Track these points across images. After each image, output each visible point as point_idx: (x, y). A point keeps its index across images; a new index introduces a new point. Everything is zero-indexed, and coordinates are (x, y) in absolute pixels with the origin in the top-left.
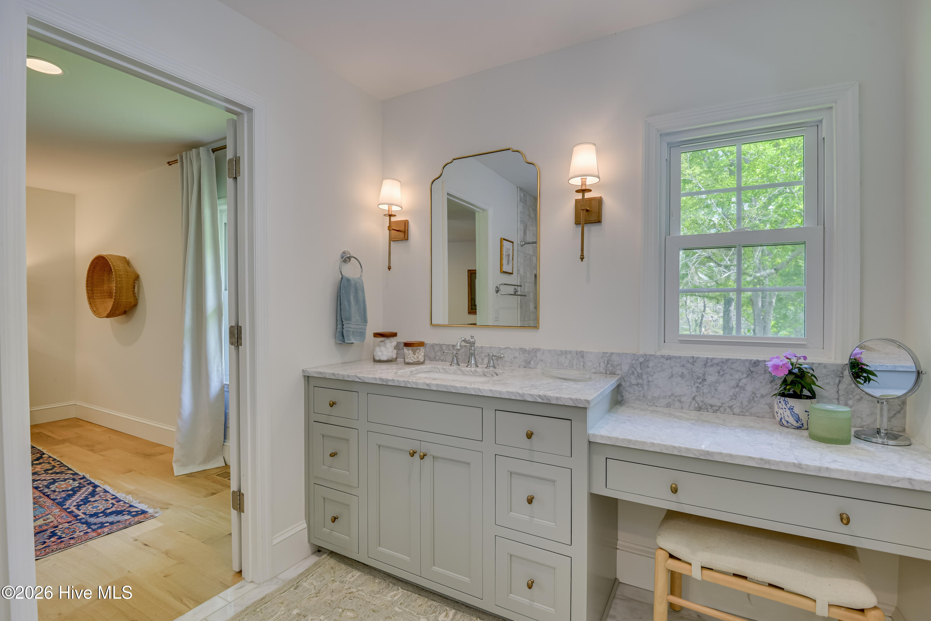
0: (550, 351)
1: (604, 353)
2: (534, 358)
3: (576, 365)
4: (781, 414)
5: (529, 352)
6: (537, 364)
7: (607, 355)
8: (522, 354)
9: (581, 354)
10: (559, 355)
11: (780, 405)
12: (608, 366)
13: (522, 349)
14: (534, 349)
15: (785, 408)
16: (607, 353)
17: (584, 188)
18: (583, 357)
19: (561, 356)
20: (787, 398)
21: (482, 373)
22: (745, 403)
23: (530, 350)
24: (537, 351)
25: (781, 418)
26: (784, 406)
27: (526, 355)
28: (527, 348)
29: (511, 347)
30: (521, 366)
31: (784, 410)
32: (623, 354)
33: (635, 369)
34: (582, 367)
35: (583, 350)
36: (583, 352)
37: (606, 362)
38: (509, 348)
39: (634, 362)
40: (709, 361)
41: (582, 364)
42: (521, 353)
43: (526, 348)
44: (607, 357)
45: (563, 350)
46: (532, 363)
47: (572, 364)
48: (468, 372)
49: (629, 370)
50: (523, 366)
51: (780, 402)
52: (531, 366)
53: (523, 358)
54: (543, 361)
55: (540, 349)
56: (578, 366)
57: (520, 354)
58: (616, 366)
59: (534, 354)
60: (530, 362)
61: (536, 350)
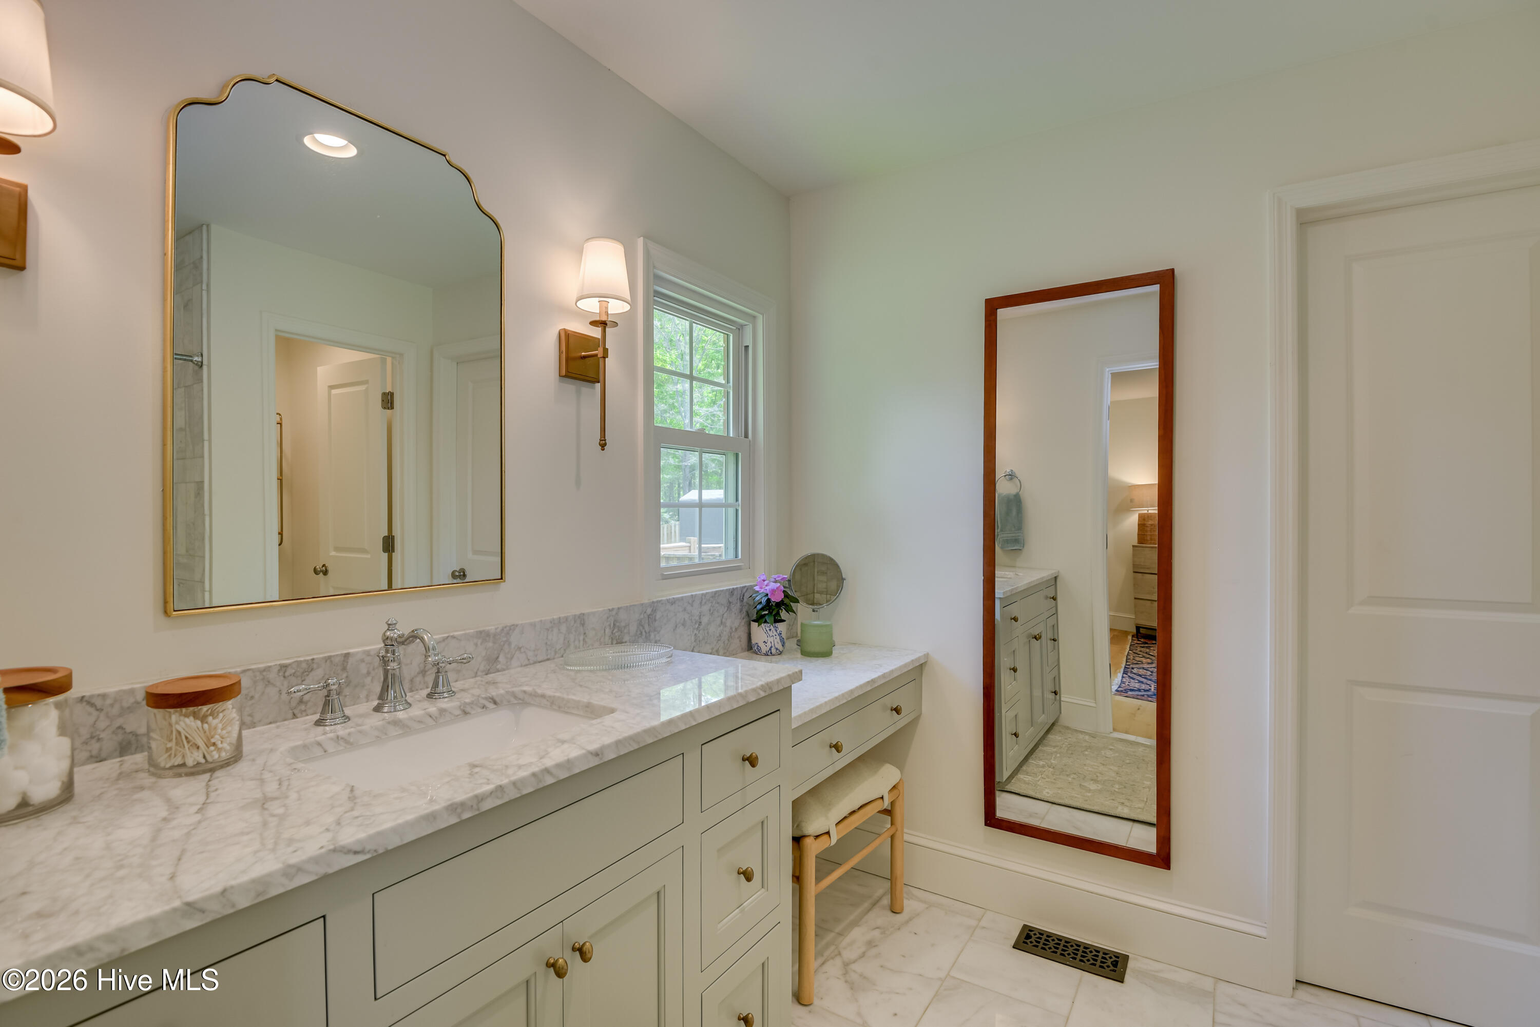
0: (533, 625)
1: (609, 609)
2: (506, 646)
3: (574, 641)
4: (771, 643)
5: (495, 635)
6: (512, 658)
7: (614, 613)
8: (481, 644)
9: (581, 619)
10: (548, 630)
11: (771, 633)
12: (614, 632)
13: (481, 632)
14: (506, 627)
15: (776, 635)
16: (613, 609)
17: (604, 318)
18: (583, 625)
19: (552, 631)
20: (777, 624)
21: (458, 712)
22: (726, 642)
23: (499, 630)
24: (510, 629)
25: (771, 647)
26: (775, 633)
27: (490, 644)
28: (491, 628)
29: (456, 634)
30: (479, 673)
31: (775, 637)
32: (631, 606)
33: (644, 628)
34: (582, 643)
35: (583, 612)
36: (583, 614)
37: (612, 625)
38: (453, 637)
39: (642, 616)
40: (703, 597)
41: (581, 638)
42: (479, 642)
43: (487, 628)
44: (613, 616)
45: (554, 617)
46: (501, 659)
47: (568, 642)
48: (420, 722)
49: (637, 631)
50: (482, 672)
51: (770, 630)
52: (499, 667)
53: (484, 654)
54: (522, 650)
55: (517, 625)
56: (577, 642)
57: (476, 645)
58: (623, 629)
59: (505, 639)
60: (498, 657)
61: (508, 628)
